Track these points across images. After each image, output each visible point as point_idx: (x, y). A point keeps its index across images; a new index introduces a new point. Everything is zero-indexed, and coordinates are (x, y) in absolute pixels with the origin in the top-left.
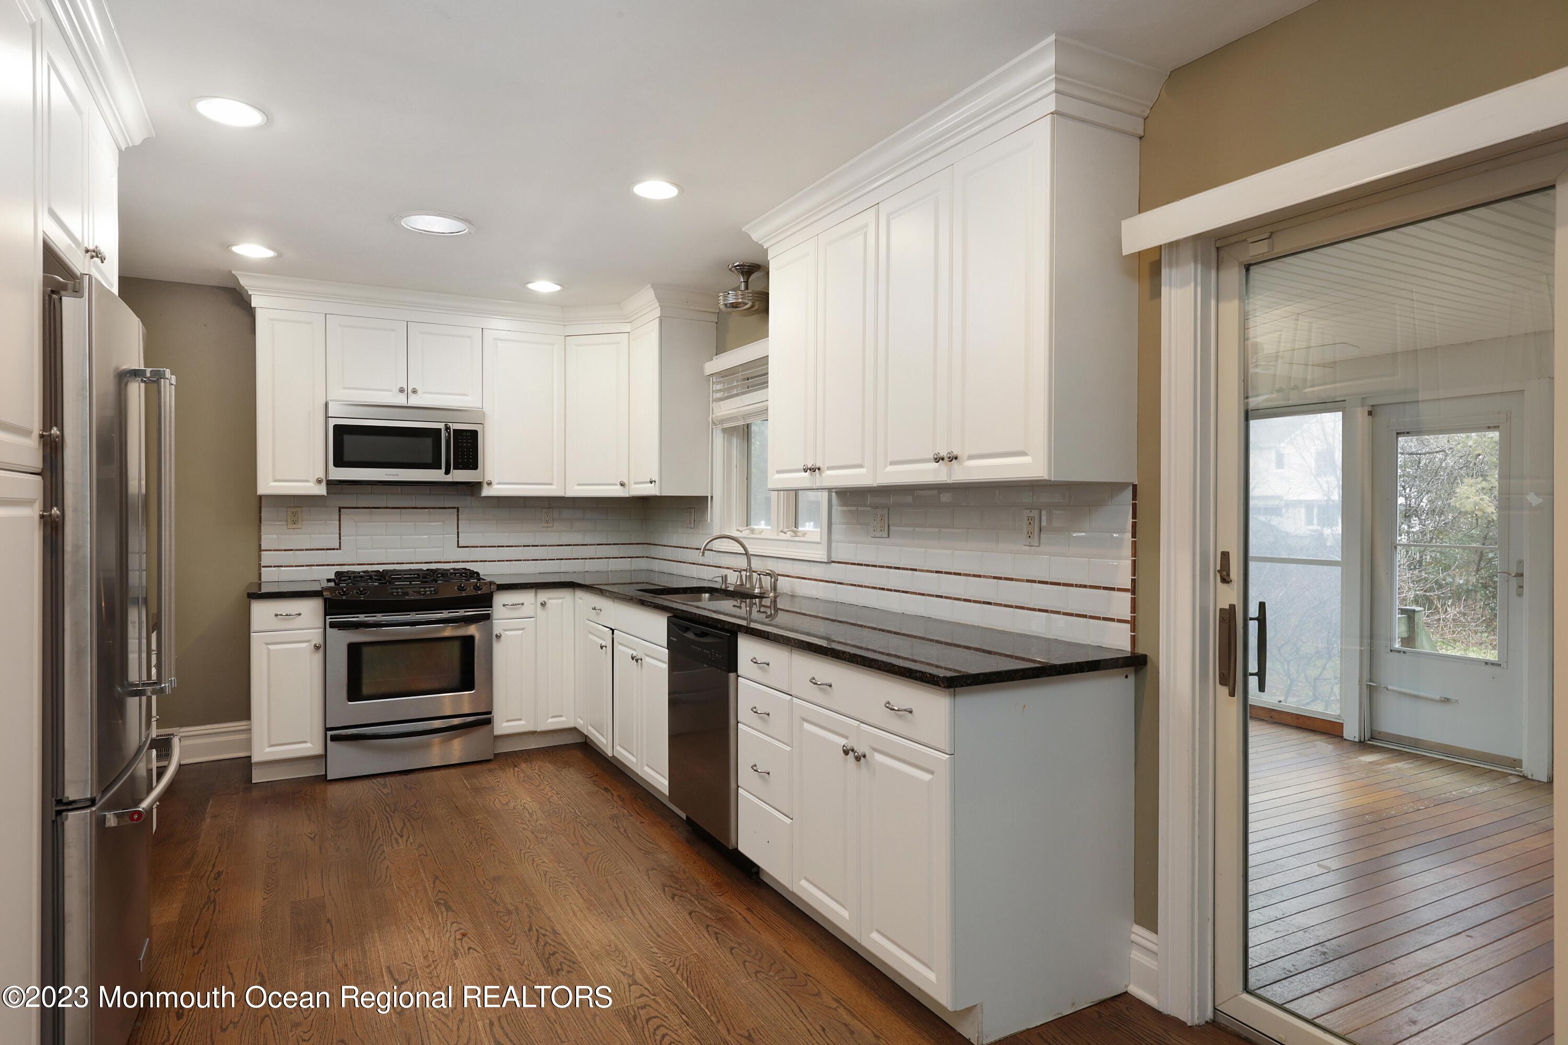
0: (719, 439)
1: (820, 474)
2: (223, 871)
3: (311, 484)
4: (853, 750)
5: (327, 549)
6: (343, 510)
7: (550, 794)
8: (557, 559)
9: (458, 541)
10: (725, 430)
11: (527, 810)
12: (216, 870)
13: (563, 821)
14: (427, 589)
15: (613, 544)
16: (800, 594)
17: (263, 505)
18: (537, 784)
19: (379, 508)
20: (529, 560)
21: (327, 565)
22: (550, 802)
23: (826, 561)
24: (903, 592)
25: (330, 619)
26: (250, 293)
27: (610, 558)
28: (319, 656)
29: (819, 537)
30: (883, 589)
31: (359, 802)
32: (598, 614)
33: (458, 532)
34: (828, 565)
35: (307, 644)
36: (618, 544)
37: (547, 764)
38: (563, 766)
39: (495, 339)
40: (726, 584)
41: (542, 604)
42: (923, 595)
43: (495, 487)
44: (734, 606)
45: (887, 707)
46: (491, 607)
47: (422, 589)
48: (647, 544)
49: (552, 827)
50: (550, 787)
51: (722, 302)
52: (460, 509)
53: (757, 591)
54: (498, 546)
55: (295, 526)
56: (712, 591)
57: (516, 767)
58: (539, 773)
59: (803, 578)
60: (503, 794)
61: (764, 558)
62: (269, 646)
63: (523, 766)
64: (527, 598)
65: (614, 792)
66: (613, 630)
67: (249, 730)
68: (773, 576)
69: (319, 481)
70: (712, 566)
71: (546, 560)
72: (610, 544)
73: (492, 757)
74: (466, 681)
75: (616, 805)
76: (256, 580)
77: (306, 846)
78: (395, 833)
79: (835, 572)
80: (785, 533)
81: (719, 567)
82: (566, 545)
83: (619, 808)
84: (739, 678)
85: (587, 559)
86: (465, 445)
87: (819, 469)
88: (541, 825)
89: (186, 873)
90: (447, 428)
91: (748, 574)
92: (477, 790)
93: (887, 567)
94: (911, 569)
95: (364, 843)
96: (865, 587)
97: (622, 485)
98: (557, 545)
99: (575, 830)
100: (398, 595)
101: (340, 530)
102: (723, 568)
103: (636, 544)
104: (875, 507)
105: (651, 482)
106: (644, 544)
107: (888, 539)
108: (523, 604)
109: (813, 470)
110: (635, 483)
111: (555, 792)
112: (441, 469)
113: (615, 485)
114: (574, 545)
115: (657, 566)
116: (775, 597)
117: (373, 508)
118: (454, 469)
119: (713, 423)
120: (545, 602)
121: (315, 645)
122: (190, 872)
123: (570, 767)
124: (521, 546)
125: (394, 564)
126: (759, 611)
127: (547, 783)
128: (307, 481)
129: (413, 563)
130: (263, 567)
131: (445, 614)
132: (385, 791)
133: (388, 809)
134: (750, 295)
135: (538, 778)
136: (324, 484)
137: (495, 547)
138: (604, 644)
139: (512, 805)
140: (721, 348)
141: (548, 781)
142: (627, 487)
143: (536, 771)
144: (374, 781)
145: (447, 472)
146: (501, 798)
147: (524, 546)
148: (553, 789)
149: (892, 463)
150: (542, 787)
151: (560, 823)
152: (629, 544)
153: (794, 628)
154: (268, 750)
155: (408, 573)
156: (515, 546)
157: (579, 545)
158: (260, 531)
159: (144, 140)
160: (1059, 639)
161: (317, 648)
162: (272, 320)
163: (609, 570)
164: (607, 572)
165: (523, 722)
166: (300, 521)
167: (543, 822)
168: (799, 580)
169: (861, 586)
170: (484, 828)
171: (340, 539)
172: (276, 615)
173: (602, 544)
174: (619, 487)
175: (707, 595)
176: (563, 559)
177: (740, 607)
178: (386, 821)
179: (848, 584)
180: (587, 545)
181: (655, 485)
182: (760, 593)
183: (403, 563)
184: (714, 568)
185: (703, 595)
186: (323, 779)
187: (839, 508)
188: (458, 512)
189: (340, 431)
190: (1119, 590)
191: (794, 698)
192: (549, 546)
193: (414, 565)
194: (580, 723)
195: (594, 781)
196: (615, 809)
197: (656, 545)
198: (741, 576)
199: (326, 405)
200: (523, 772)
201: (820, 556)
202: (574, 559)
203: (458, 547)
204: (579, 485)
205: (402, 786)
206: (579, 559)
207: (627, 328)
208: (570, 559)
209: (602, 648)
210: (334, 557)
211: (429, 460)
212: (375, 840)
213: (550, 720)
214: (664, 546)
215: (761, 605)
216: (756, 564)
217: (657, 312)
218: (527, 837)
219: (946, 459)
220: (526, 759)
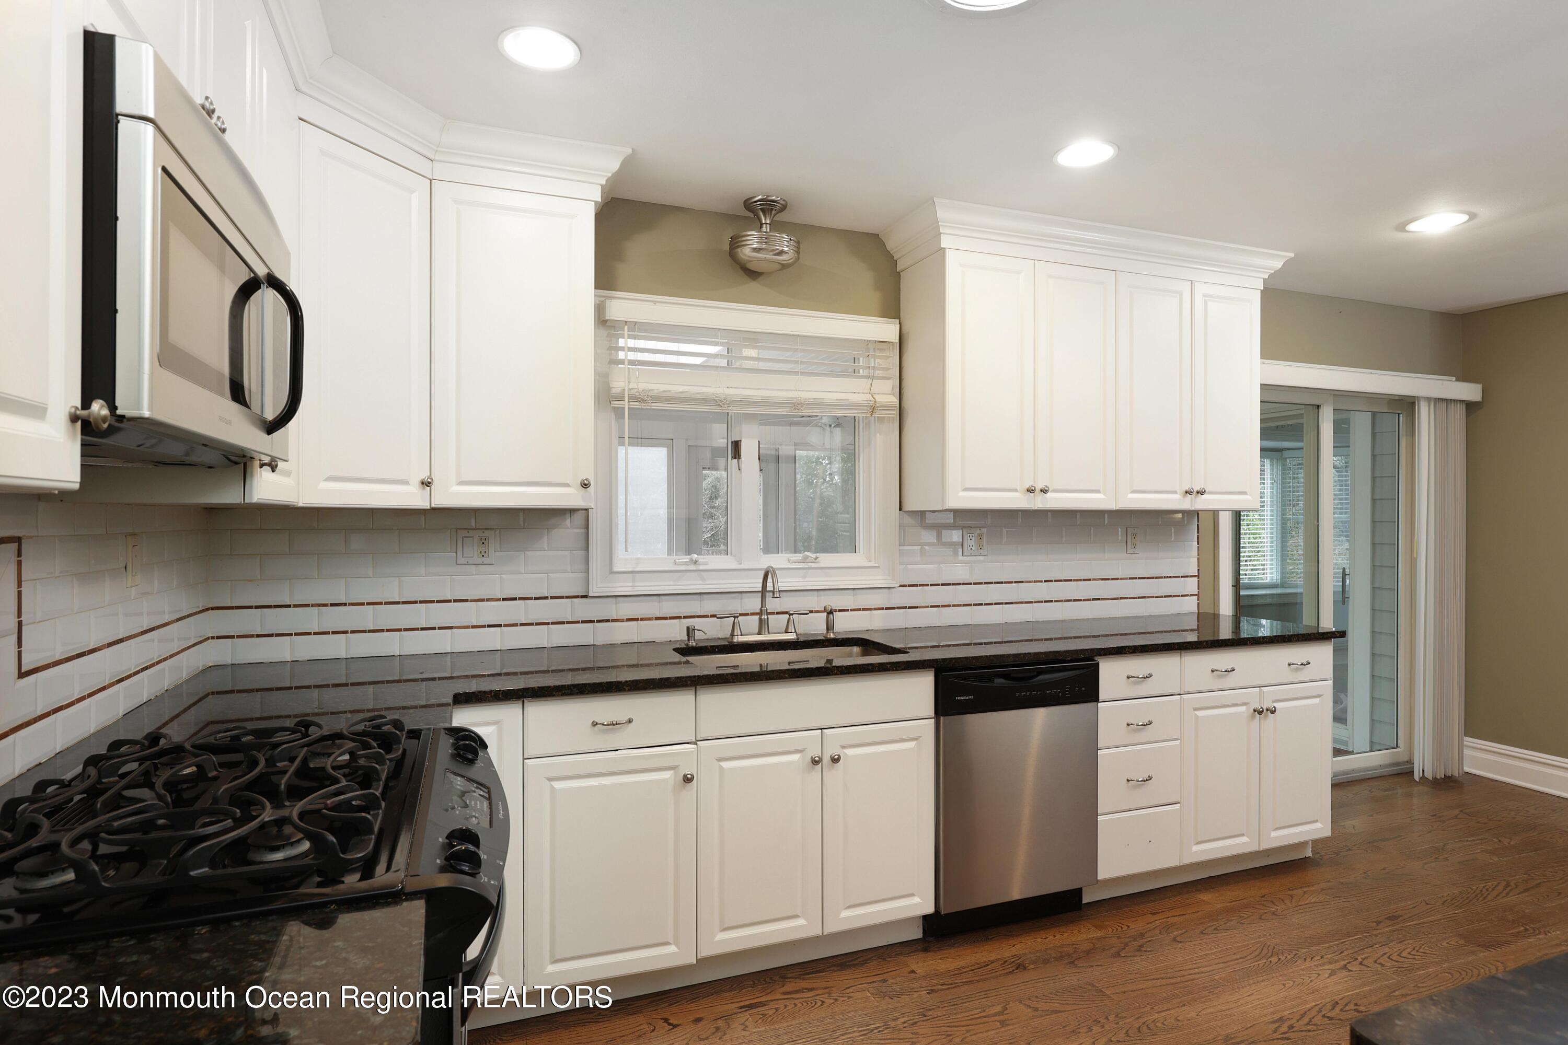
30: (981, 604)
84: (1101, 704)
93: (986, 583)
96: (954, 606)
104: (969, 527)
107: (985, 557)
160: (1152, 614)
181: (588, 490)
190: (1191, 576)
191: (1184, 696)
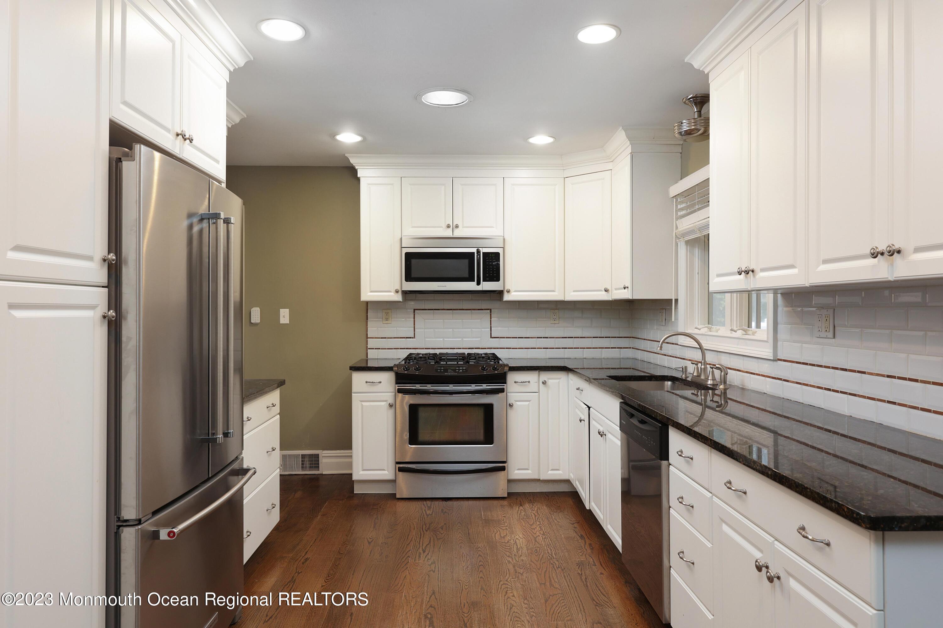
0: (683, 250)
1: (754, 276)
2: (309, 558)
3: (392, 294)
4: (767, 567)
5: (407, 338)
6: (416, 311)
7: (538, 533)
8: (562, 348)
9: (491, 333)
10: (687, 243)
11: (517, 545)
12: (306, 557)
13: (540, 560)
14: (461, 368)
15: (606, 337)
16: (750, 388)
17: (369, 308)
18: (532, 523)
19: (439, 310)
20: (541, 348)
21: (407, 349)
22: (536, 541)
23: (772, 359)
24: (850, 394)
25: (398, 386)
26: (356, 168)
27: (603, 348)
28: (391, 411)
29: (766, 336)
30: (829, 390)
31: (409, 519)
32: (581, 393)
33: (491, 327)
34: (775, 363)
35: (385, 403)
36: (610, 337)
37: (544, 507)
38: (555, 511)
39: (513, 185)
40: (686, 374)
41: (543, 383)
42: (873, 399)
43: (513, 293)
44: (692, 394)
45: (800, 533)
46: (506, 383)
47: (457, 368)
48: (632, 337)
49: (530, 565)
50: (540, 527)
51: (676, 131)
52: (492, 310)
53: (710, 382)
54: (519, 338)
55: (386, 322)
56: (673, 379)
57: (521, 505)
58: (536, 514)
59: (752, 373)
60: (504, 528)
61: (719, 353)
62: (363, 403)
63: (527, 506)
64: (532, 377)
65: (587, 540)
66: (589, 408)
67: (351, 457)
68: (723, 370)
69: (397, 292)
70: (679, 358)
71: (554, 348)
72: (603, 337)
73: (506, 495)
74: (489, 439)
75: (585, 553)
76: (365, 358)
77: (363, 548)
78: (421, 548)
79: (782, 369)
80: (735, 332)
81: (684, 359)
82: (568, 338)
83: (587, 556)
84: (670, 466)
85: (585, 348)
86: (491, 263)
87: (753, 271)
88: (522, 560)
89: (289, 555)
90: (478, 252)
91: (703, 367)
92: (487, 522)
93: (833, 368)
94: (859, 372)
95: (399, 553)
96: (811, 386)
97: (606, 290)
98: (562, 338)
99: (546, 571)
100: (441, 372)
101: (414, 325)
102: (687, 360)
103: (624, 337)
104: (821, 307)
105: (625, 288)
106: (630, 337)
107: (834, 340)
108: (529, 382)
109: (747, 272)
110: (616, 289)
111: (542, 532)
112: (474, 281)
113: (601, 291)
114: (575, 337)
115: (640, 355)
116: (725, 390)
117: (435, 310)
118: (483, 281)
119: (676, 236)
120: (545, 381)
121: (389, 404)
122: (292, 555)
123: (561, 511)
124: (535, 338)
125: (448, 349)
126: (712, 400)
127: (539, 524)
128: (390, 292)
129: (461, 349)
130: (369, 349)
131: (473, 387)
132: (428, 512)
133: (424, 526)
134: (702, 121)
135: (534, 518)
136: (400, 293)
137: (516, 338)
138: (583, 418)
139: (508, 538)
140: (684, 174)
141: (540, 522)
142: (610, 292)
143: (534, 512)
144: (425, 503)
145: (478, 283)
146: (501, 530)
147: (537, 338)
148: (541, 529)
149: (825, 262)
150: (534, 526)
151: (537, 561)
152: (618, 337)
153: (745, 418)
154: (362, 472)
155: (454, 356)
156: (531, 338)
157: (579, 337)
158: (367, 325)
159: (246, 63)
161: (391, 406)
162: (369, 184)
163: (603, 357)
164: (601, 359)
165: (529, 471)
166: (390, 319)
167: (524, 558)
168: (749, 374)
169: (807, 385)
170: (481, 556)
171: (414, 331)
172: (367, 382)
173: (597, 337)
174: (604, 293)
175: (670, 383)
176: (566, 348)
177: (697, 395)
178: (419, 537)
179: (793, 382)
180: (585, 337)
181: (628, 290)
182: (713, 385)
183: (454, 349)
184: (680, 359)
185: (666, 382)
186: (393, 496)
187: (786, 309)
188: (491, 312)
189: (409, 257)
191: (714, 496)
192: (556, 338)
193: (462, 350)
194: (571, 476)
195: (575, 527)
196: (584, 556)
197: (639, 338)
198: (698, 368)
199: (401, 239)
200: (525, 511)
201: (766, 354)
202: (574, 348)
203: (491, 337)
204: (574, 291)
205: (440, 510)
206: (578, 348)
207: (610, 166)
208: (572, 348)
209: (581, 421)
210: (410, 343)
211: (466, 275)
212: (406, 552)
213: (550, 472)
214: (645, 339)
215: (714, 394)
216: (710, 358)
217: (629, 150)
218: (509, 570)
219: (886, 253)
220: (531, 500)
